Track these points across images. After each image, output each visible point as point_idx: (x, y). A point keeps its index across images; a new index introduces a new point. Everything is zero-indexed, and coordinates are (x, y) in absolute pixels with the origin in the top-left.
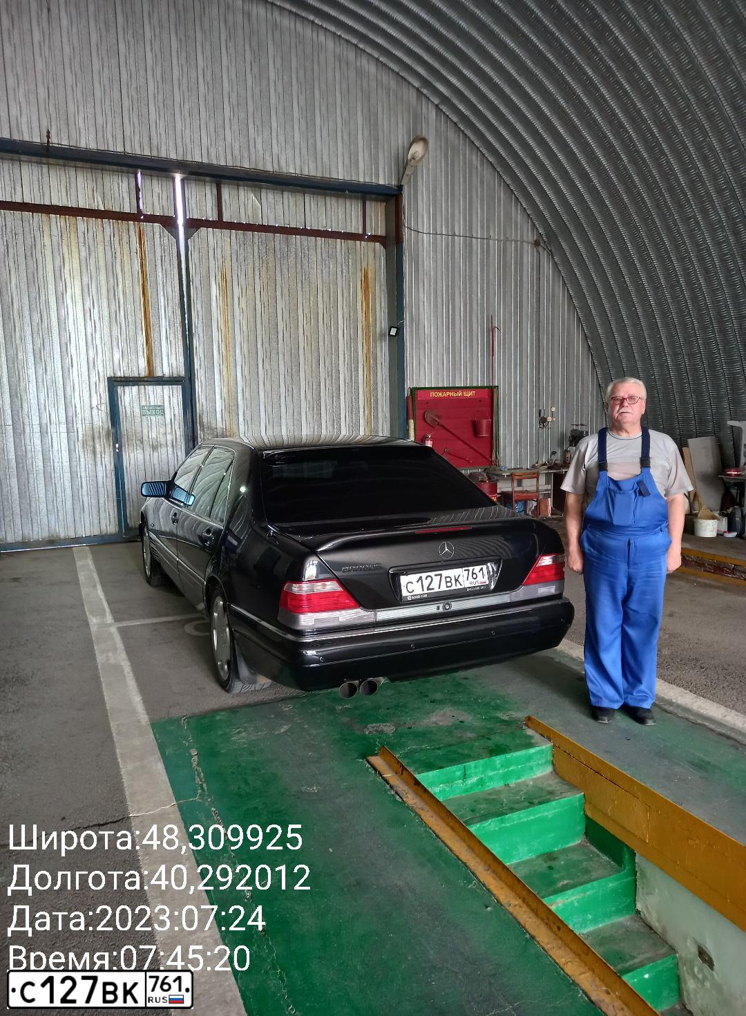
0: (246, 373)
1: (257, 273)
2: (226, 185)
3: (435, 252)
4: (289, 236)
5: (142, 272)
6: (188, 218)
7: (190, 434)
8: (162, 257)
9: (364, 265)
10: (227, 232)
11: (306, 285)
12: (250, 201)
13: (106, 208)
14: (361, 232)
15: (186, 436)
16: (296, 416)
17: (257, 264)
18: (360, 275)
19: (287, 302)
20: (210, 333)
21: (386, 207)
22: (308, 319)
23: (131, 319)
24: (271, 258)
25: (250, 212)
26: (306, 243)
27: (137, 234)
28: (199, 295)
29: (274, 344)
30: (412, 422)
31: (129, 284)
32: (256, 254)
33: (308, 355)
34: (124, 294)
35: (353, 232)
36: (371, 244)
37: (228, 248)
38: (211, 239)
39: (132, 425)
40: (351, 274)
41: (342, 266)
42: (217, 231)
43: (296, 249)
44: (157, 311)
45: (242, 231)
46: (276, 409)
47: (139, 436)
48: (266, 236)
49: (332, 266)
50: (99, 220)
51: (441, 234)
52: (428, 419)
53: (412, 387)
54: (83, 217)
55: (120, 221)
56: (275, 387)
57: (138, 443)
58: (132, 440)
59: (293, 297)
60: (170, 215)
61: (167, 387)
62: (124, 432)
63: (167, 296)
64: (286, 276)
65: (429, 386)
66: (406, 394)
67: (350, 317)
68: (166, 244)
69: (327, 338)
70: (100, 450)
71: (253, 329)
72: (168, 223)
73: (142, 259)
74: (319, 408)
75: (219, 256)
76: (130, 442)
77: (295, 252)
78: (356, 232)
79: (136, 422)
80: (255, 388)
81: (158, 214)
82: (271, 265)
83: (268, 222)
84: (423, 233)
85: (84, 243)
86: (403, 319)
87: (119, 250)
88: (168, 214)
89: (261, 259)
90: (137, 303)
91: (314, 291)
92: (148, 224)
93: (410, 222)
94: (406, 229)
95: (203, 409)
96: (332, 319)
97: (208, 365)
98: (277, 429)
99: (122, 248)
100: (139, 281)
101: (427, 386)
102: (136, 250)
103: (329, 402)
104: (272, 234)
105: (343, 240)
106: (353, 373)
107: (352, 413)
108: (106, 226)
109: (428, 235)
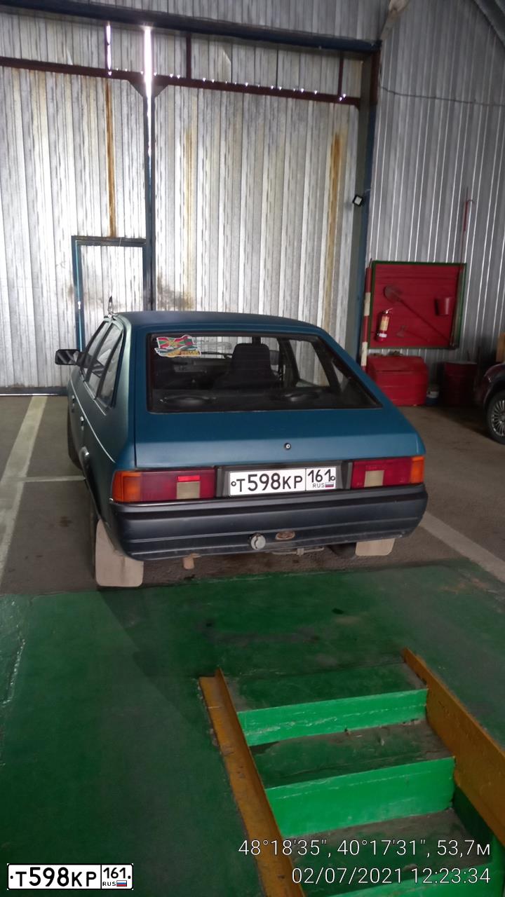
0: (207, 238)
1: (223, 135)
2: (196, 40)
3: (412, 116)
4: (260, 96)
5: (108, 130)
6: (155, 74)
7: (149, 296)
8: (128, 115)
9: (336, 130)
10: (194, 90)
11: (273, 148)
12: (220, 58)
13: (76, 63)
14: (335, 92)
15: (144, 298)
16: (254, 285)
17: (223, 126)
18: (330, 140)
19: (253, 166)
20: (172, 193)
21: (363, 64)
22: (273, 186)
23: (96, 179)
24: (239, 119)
25: (220, 69)
26: (276, 105)
27: (105, 90)
28: (163, 156)
29: (236, 210)
30: (368, 295)
31: (93, 143)
32: (223, 115)
33: (271, 222)
34: (90, 153)
35: (327, 93)
36: (346, 107)
37: (195, 108)
38: (178, 97)
39: (93, 284)
40: (321, 139)
41: (312, 131)
42: (185, 89)
43: (265, 110)
44: (121, 171)
45: (210, 90)
46: (234, 277)
47: (100, 295)
48: (235, 96)
49: (301, 129)
50: (68, 75)
51: (421, 96)
52: (388, 294)
53: (373, 260)
54: (52, 71)
55: (88, 77)
56: (235, 253)
57: (99, 301)
58: (93, 299)
59: (259, 160)
60: (138, 71)
61: (128, 249)
62: (86, 290)
63: (132, 157)
64: (253, 139)
65: (392, 260)
66: (366, 267)
67: (317, 184)
68: (133, 103)
69: (291, 206)
70: (62, 306)
71: (215, 194)
72: (134, 79)
73: (109, 117)
74: (278, 277)
75: (185, 116)
76: (91, 301)
77: (265, 113)
78: (330, 93)
79: (98, 281)
80: (215, 254)
81: (126, 70)
82: (238, 126)
83: (238, 81)
84: (400, 95)
85: (53, 99)
86: (370, 188)
87: (85, 107)
88: (135, 70)
89: (227, 119)
90: (102, 162)
91: (280, 156)
92: (115, 80)
93: (386, 82)
94: (382, 90)
95: (161, 273)
96: (298, 186)
97: (169, 228)
98: (234, 296)
99: (89, 105)
100: (104, 140)
101: (389, 260)
102: (103, 107)
103: (289, 272)
104: (242, 94)
105: (315, 102)
106: (316, 243)
107: (311, 284)
108: (74, 81)
109: (405, 98)
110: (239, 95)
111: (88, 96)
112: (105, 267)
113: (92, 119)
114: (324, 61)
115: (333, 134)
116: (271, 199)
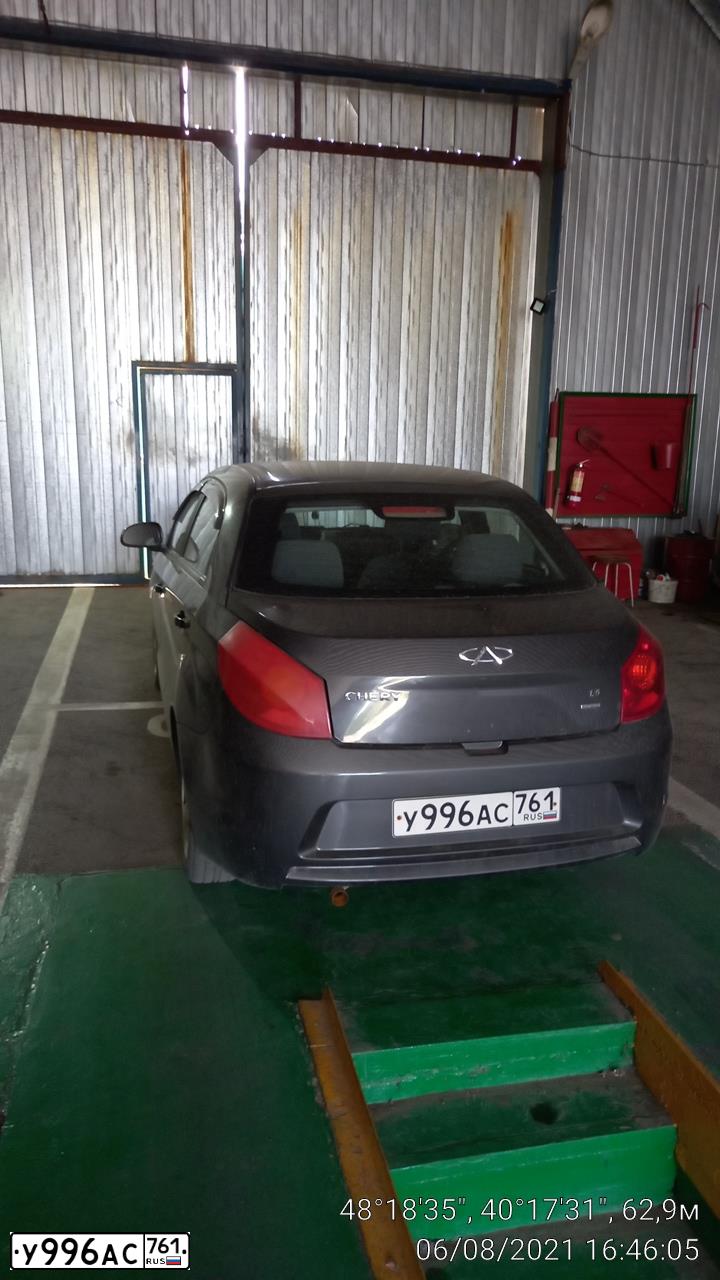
0: (323, 362)
1: (346, 216)
2: (309, 84)
3: (616, 185)
4: (398, 162)
5: (184, 212)
6: (251, 133)
7: (240, 445)
8: (212, 190)
9: (508, 205)
10: (306, 154)
11: (418, 234)
12: (342, 110)
13: (139, 120)
14: (506, 154)
15: (234, 447)
16: (391, 427)
17: (347, 203)
18: (500, 222)
19: (388, 260)
20: (274, 302)
21: (546, 114)
22: (418, 286)
23: (167, 280)
24: (369, 195)
25: (341, 124)
26: (421, 173)
27: (180, 157)
28: (262, 247)
29: (365, 321)
30: (554, 441)
31: (163, 231)
32: (347, 188)
33: (414, 339)
34: (159, 244)
35: (495, 154)
36: (522, 174)
37: (306, 179)
38: (282, 165)
39: (162, 428)
40: (486, 219)
41: (473, 208)
42: (292, 153)
43: (406, 180)
44: (203, 270)
45: (328, 154)
46: (362, 416)
47: (172, 444)
48: (363, 161)
49: (458, 207)
50: (128, 137)
51: (628, 158)
52: (581, 439)
53: (560, 390)
54: (105, 131)
55: (156, 138)
56: (363, 383)
57: (170, 453)
58: (162, 449)
59: (397, 252)
60: (226, 129)
61: (212, 378)
62: (151, 437)
63: (218, 249)
64: (389, 221)
65: (588, 391)
66: (550, 400)
67: (480, 284)
68: (219, 173)
69: (444, 315)
70: (118, 460)
71: (335, 300)
72: (221, 140)
73: (185, 194)
74: (424, 416)
75: (293, 191)
76: (159, 452)
77: (406, 184)
78: (500, 155)
79: (169, 424)
80: (334, 384)
81: (210, 128)
82: (368, 204)
83: (367, 140)
84: (598, 155)
85: (107, 171)
86: (556, 288)
87: (152, 180)
88: (222, 128)
89: (353, 195)
90: (176, 257)
91: (428, 245)
92: (195, 142)
93: (578, 137)
94: (572, 149)
95: (259, 411)
96: (453, 287)
97: (269, 349)
98: (362, 444)
99: (157, 178)
100: (179, 227)
101: (584, 391)
102: (178, 180)
103: (440, 409)
104: (372, 158)
105: (478, 168)
106: (479, 368)
107: (473, 426)
108: (137, 145)
109: (606, 158)
110: (370, 160)
111: (156, 166)
112: (179, 404)
113: (162, 197)
114: (490, 108)
115: (503, 213)
116: (415, 305)
